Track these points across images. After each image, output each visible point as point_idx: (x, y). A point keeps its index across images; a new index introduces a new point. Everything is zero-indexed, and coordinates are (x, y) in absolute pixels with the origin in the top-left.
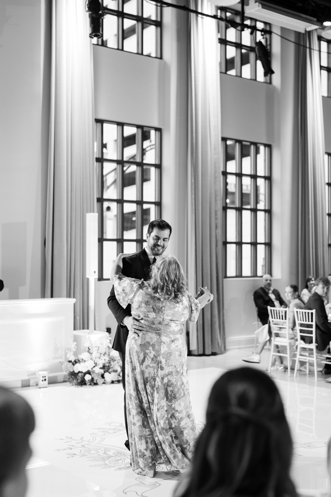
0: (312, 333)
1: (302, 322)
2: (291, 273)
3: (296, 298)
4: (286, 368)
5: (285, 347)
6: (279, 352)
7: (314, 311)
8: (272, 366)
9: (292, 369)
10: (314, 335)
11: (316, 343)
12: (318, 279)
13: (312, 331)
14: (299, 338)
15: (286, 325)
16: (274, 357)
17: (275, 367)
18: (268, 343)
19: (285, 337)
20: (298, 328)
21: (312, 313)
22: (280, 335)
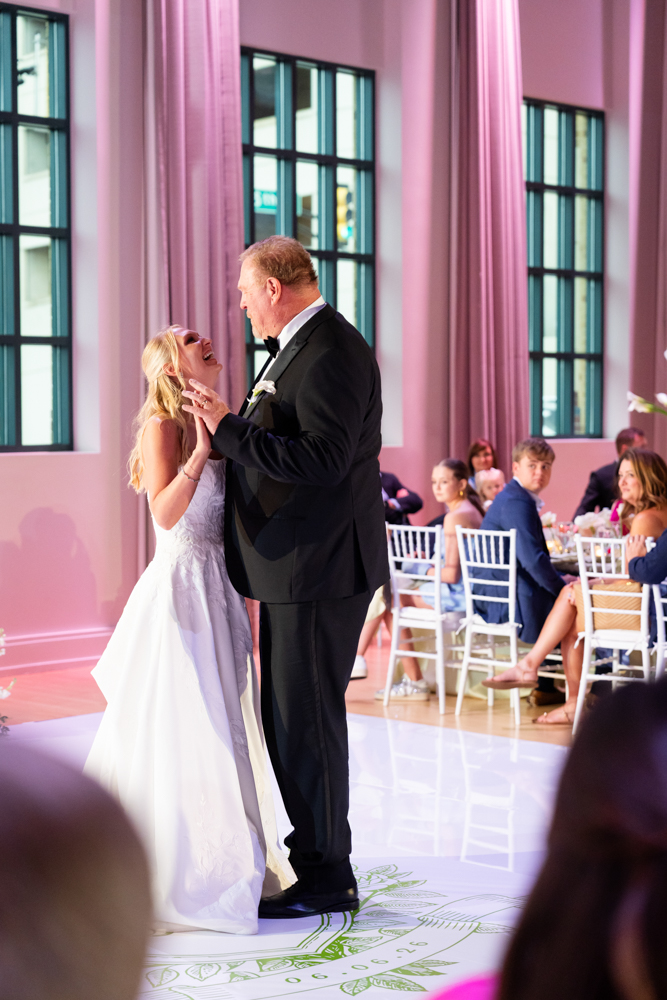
0: (506, 595)
1: (479, 564)
2: (429, 427)
3: (463, 498)
4: (432, 692)
5: (428, 635)
6: (411, 647)
7: (512, 534)
8: (392, 688)
9: (451, 695)
10: (511, 601)
11: (516, 621)
12: (521, 446)
13: (507, 588)
14: (469, 607)
15: (433, 574)
16: (398, 660)
17: (401, 689)
18: (383, 624)
19: (431, 608)
20: (468, 581)
21: (507, 540)
22: (416, 600)
